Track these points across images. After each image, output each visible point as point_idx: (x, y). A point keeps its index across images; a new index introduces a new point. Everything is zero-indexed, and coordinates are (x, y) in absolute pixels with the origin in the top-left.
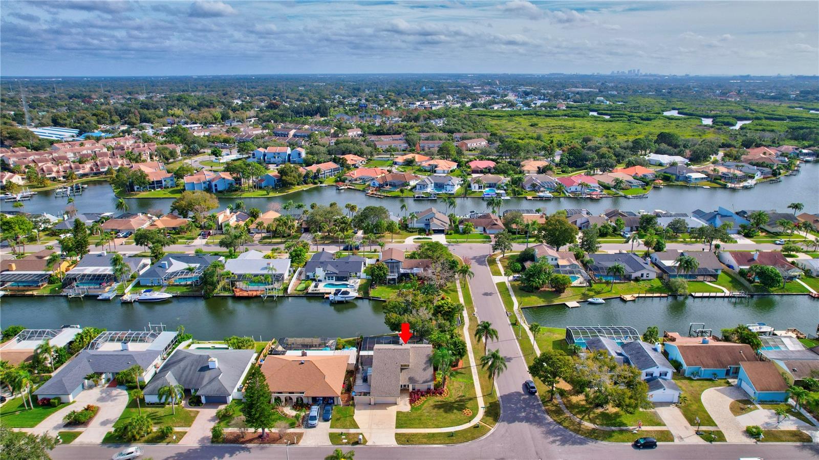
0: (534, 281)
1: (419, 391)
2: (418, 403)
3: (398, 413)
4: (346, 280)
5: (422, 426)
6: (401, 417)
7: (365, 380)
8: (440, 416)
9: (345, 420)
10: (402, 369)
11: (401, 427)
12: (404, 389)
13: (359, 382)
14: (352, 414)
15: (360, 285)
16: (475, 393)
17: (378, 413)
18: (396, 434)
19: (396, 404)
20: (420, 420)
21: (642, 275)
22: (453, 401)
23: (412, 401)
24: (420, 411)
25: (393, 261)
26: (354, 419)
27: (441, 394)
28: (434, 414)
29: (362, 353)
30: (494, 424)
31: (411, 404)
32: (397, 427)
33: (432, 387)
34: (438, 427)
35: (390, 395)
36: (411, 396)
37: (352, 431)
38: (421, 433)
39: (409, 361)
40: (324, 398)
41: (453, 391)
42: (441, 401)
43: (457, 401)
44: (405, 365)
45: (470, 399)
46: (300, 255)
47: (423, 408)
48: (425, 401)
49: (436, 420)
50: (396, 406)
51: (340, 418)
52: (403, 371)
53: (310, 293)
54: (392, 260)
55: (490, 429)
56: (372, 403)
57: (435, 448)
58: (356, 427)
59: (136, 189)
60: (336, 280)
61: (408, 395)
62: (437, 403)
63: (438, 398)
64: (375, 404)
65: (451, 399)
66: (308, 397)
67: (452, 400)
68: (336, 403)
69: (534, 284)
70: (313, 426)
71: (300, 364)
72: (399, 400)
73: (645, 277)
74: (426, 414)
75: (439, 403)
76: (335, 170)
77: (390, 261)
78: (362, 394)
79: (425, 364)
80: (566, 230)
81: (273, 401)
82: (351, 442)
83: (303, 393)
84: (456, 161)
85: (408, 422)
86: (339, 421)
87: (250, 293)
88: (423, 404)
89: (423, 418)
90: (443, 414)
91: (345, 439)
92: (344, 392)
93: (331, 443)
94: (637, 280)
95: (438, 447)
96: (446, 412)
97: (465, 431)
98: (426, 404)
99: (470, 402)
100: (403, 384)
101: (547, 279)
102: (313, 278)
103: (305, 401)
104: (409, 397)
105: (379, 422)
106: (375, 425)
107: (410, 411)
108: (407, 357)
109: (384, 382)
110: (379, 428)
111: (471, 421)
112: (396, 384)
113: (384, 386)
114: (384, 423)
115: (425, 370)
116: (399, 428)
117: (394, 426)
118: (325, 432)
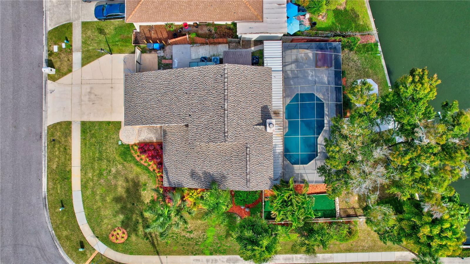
6: (107, 130)
8: (108, 191)
9: (99, 42)
11: (83, 131)
14: (114, 50)
18: (69, 124)
20: (100, 159)
24: (119, 158)
28: (113, 182)
32: (83, 124)
34: (84, 187)
37: (77, 57)
38: (70, 160)
49: (98, 185)
51: (105, 35)
57: (40, 180)
58: (87, 60)
74: (113, 170)
79: (205, 173)
82: (51, 58)
85: (95, 140)
86: (97, 34)
89: (103, 163)
90: (112, 196)
91: (60, 48)
93: (50, 28)
95: (41, 185)
97: (77, 228)
104: (158, 141)
105: (96, 95)
106: (88, 90)
107: (120, 143)
108: (204, 137)
109: (151, 96)
110: (81, 96)
111: (96, 238)
112: (145, 117)
113: (143, 96)
114: (93, 104)
115: (190, 171)
116: (82, 127)
117: (86, 119)
118: (74, 17)
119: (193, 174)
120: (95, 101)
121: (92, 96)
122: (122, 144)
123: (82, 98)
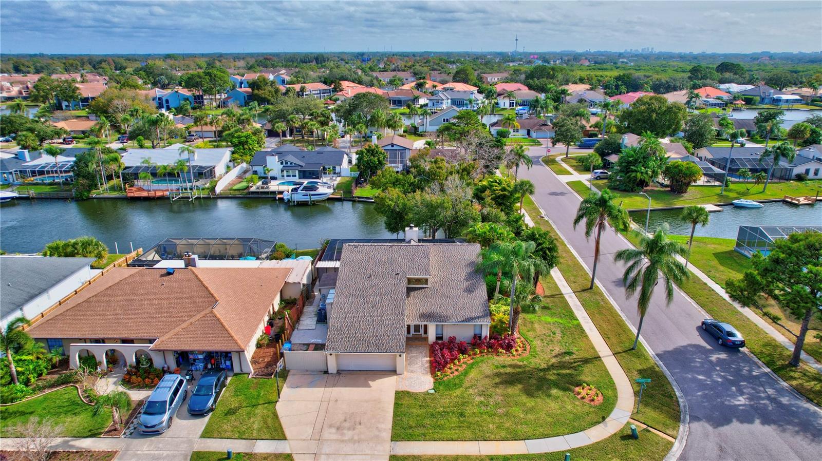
0: (636, 171)
1: (452, 340)
2: (451, 372)
3: (400, 396)
4: (317, 178)
5: (468, 433)
6: (409, 407)
7: (322, 318)
8: (517, 404)
9: (249, 415)
10: (409, 290)
11: (410, 438)
12: (415, 338)
13: (308, 321)
14: (273, 397)
15: (339, 184)
16: (593, 348)
17: (347, 395)
18: (395, 458)
19: (394, 372)
20: (462, 415)
21: (807, 171)
22: (543, 366)
23: (437, 366)
24: (458, 392)
25: (395, 147)
26: (275, 415)
27: (509, 347)
28: (499, 399)
29: (321, 264)
30: (676, 428)
31: (433, 373)
32: (395, 437)
33: (486, 332)
34: (516, 435)
35: (379, 348)
36: (432, 351)
37: (263, 447)
39: (427, 271)
40: (210, 356)
41: (537, 343)
42: (510, 366)
43: (553, 367)
44: (418, 281)
45: (586, 361)
46: (247, 142)
47: (466, 384)
48: (472, 366)
49: (507, 414)
50: (394, 378)
51: (240, 408)
52: (412, 294)
53: (253, 193)
54: (393, 145)
55: (671, 444)
56: (332, 368)
58: (278, 433)
59: (64, 107)
60: (300, 178)
61: (427, 351)
62: (502, 370)
63: (503, 359)
64: (339, 372)
65: (537, 360)
66: (164, 351)
67: (540, 361)
68: (236, 369)
69: (639, 175)
70: (151, 432)
71: (162, 276)
72: (401, 362)
73: (811, 175)
74: (478, 399)
75: (509, 370)
76: (325, 91)
77: (390, 147)
78: (312, 347)
79: (467, 280)
80: (669, 109)
81: (75, 361)
83: (151, 341)
84: (476, 86)
85: (427, 421)
86: (233, 418)
87: (152, 194)
88: (466, 373)
89: (469, 410)
90: (524, 398)
92: (266, 342)
94: (800, 178)
96: (529, 393)
98: (473, 374)
99: (587, 368)
100: (412, 324)
101: (660, 167)
102: (263, 175)
103: (158, 362)
104: (428, 355)
105: (345, 421)
106: (333, 430)
107: (433, 391)
108: (423, 263)
109: (365, 316)
110: (343, 441)
111: (606, 420)
112: (393, 324)
113: (363, 326)
114: (360, 424)
115: (466, 294)
116: (403, 439)
117: (387, 435)
118: (183, 449)
119: (469, 290)
120: (355, 422)
121: (347, 425)
122: (434, 389)
123: (346, 438)
